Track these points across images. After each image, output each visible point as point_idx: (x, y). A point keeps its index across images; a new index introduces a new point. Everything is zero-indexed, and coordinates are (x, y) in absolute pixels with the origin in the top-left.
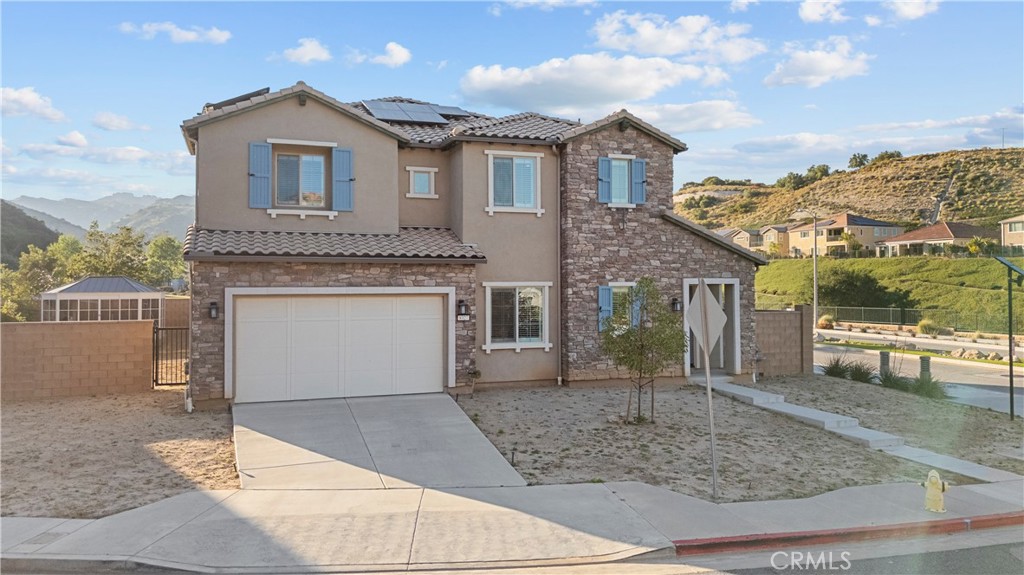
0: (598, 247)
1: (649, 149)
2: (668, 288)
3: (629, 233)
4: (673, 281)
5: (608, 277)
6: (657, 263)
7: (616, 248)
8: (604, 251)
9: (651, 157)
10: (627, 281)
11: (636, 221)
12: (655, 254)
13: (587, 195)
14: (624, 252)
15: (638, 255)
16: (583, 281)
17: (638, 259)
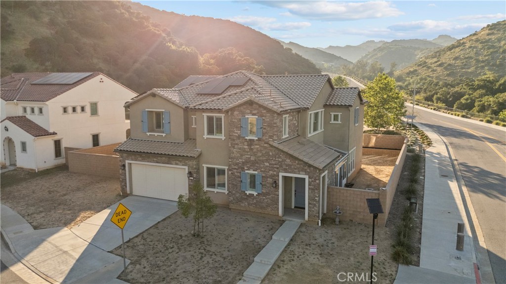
0: (242, 155)
1: (264, 113)
2: (272, 176)
3: (255, 150)
4: (275, 173)
5: (245, 168)
6: (268, 164)
7: (249, 156)
8: (244, 157)
9: (265, 117)
10: (254, 171)
11: (258, 145)
12: (267, 161)
13: (237, 133)
14: (253, 158)
15: (259, 160)
16: (235, 169)
17: (259, 162)
